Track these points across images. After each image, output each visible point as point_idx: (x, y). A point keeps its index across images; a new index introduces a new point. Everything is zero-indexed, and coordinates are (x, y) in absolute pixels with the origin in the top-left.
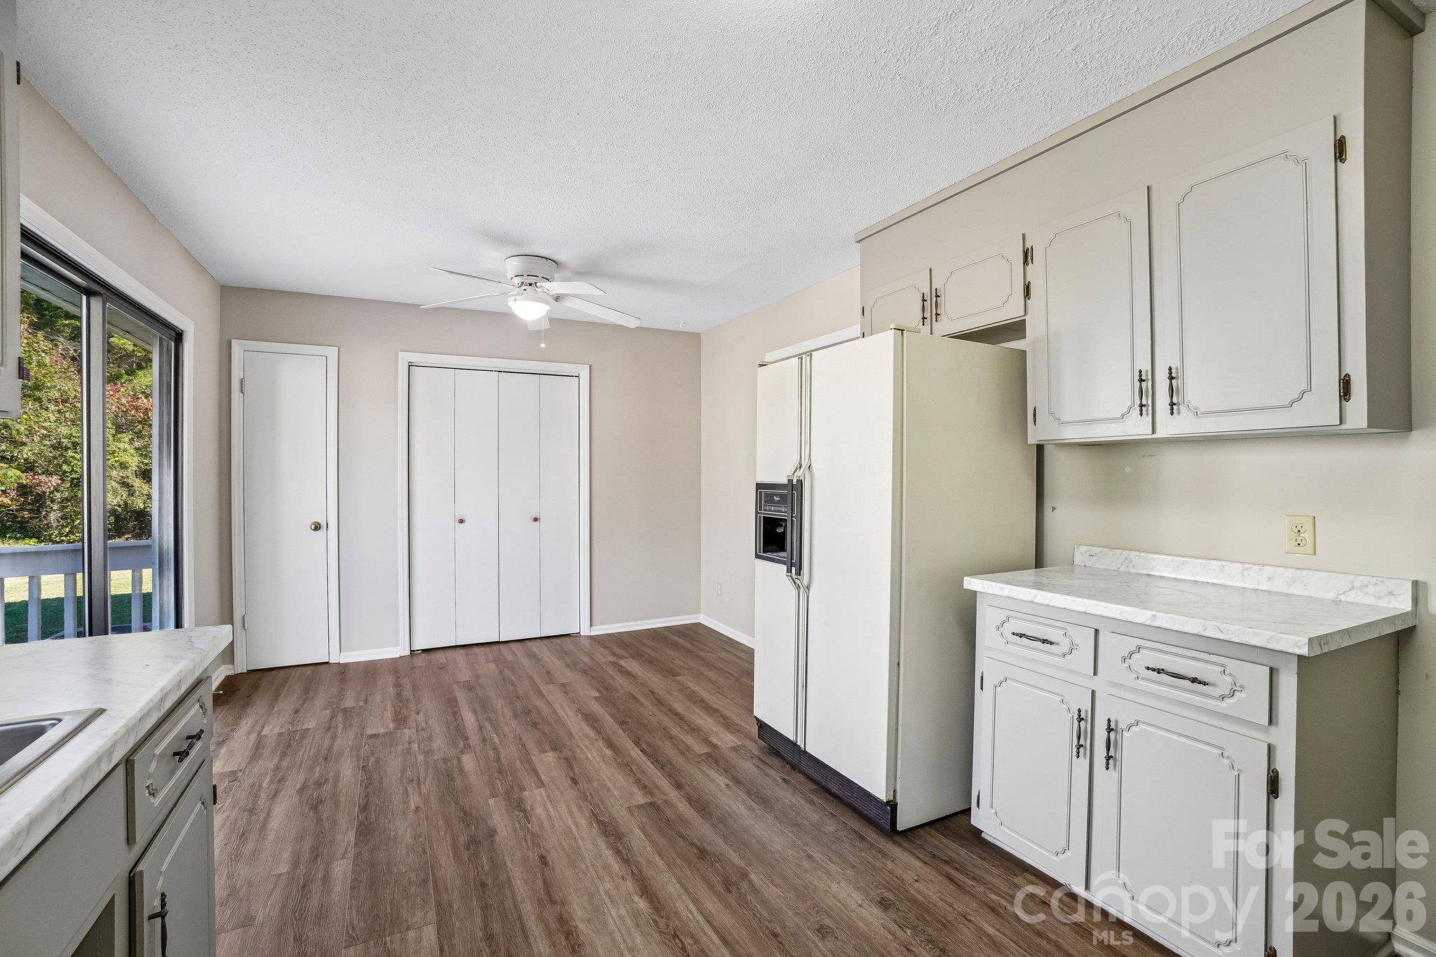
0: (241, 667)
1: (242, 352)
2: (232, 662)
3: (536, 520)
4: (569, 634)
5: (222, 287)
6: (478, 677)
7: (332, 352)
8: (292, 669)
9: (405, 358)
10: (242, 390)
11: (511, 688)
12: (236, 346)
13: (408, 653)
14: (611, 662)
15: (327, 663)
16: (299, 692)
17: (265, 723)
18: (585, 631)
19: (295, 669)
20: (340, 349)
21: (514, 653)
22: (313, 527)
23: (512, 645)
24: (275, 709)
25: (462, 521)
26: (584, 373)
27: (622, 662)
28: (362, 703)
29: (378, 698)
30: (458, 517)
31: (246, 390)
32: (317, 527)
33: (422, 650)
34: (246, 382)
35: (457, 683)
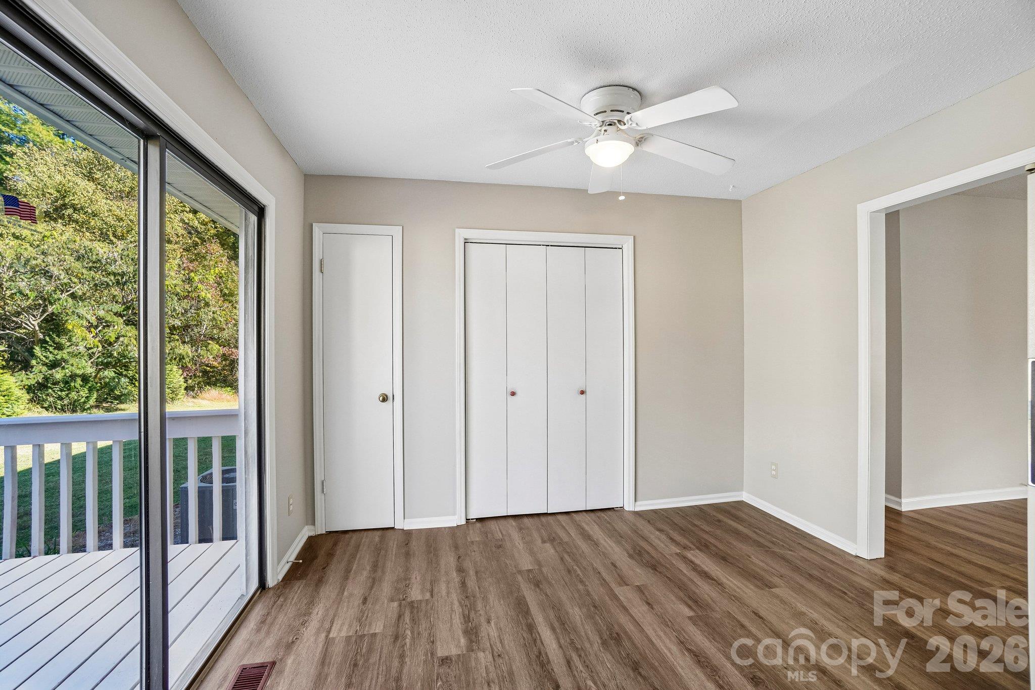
0: (321, 529)
1: (321, 233)
2: (313, 523)
3: (582, 392)
4: (613, 508)
5: (305, 175)
6: (539, 564)
7: (397, 231)
8: (363, 532)
9: (462, 234)
10: (321, 270)
11: (580, 587)
12: (317, 229)
13: (463, 522)
14: (677, 554)
15: (393, 528)
16: (368, 568)
17: (335, 616)
18: (629, 506)
19: (365, 533)
20: (404, 227)
21: (566, 530)
22: (381, 398)
23: (560, 517)
24: (346, 593)
25: (513, 394)
26: (628, 245)
27: (689, 555)
28: (428, 596)
29: (443, 587)
30: (509, 391)
31: (325, 271)
32: (385, 399)
33: (477, 519)
34: (325, 261)
35: (520, 572)
